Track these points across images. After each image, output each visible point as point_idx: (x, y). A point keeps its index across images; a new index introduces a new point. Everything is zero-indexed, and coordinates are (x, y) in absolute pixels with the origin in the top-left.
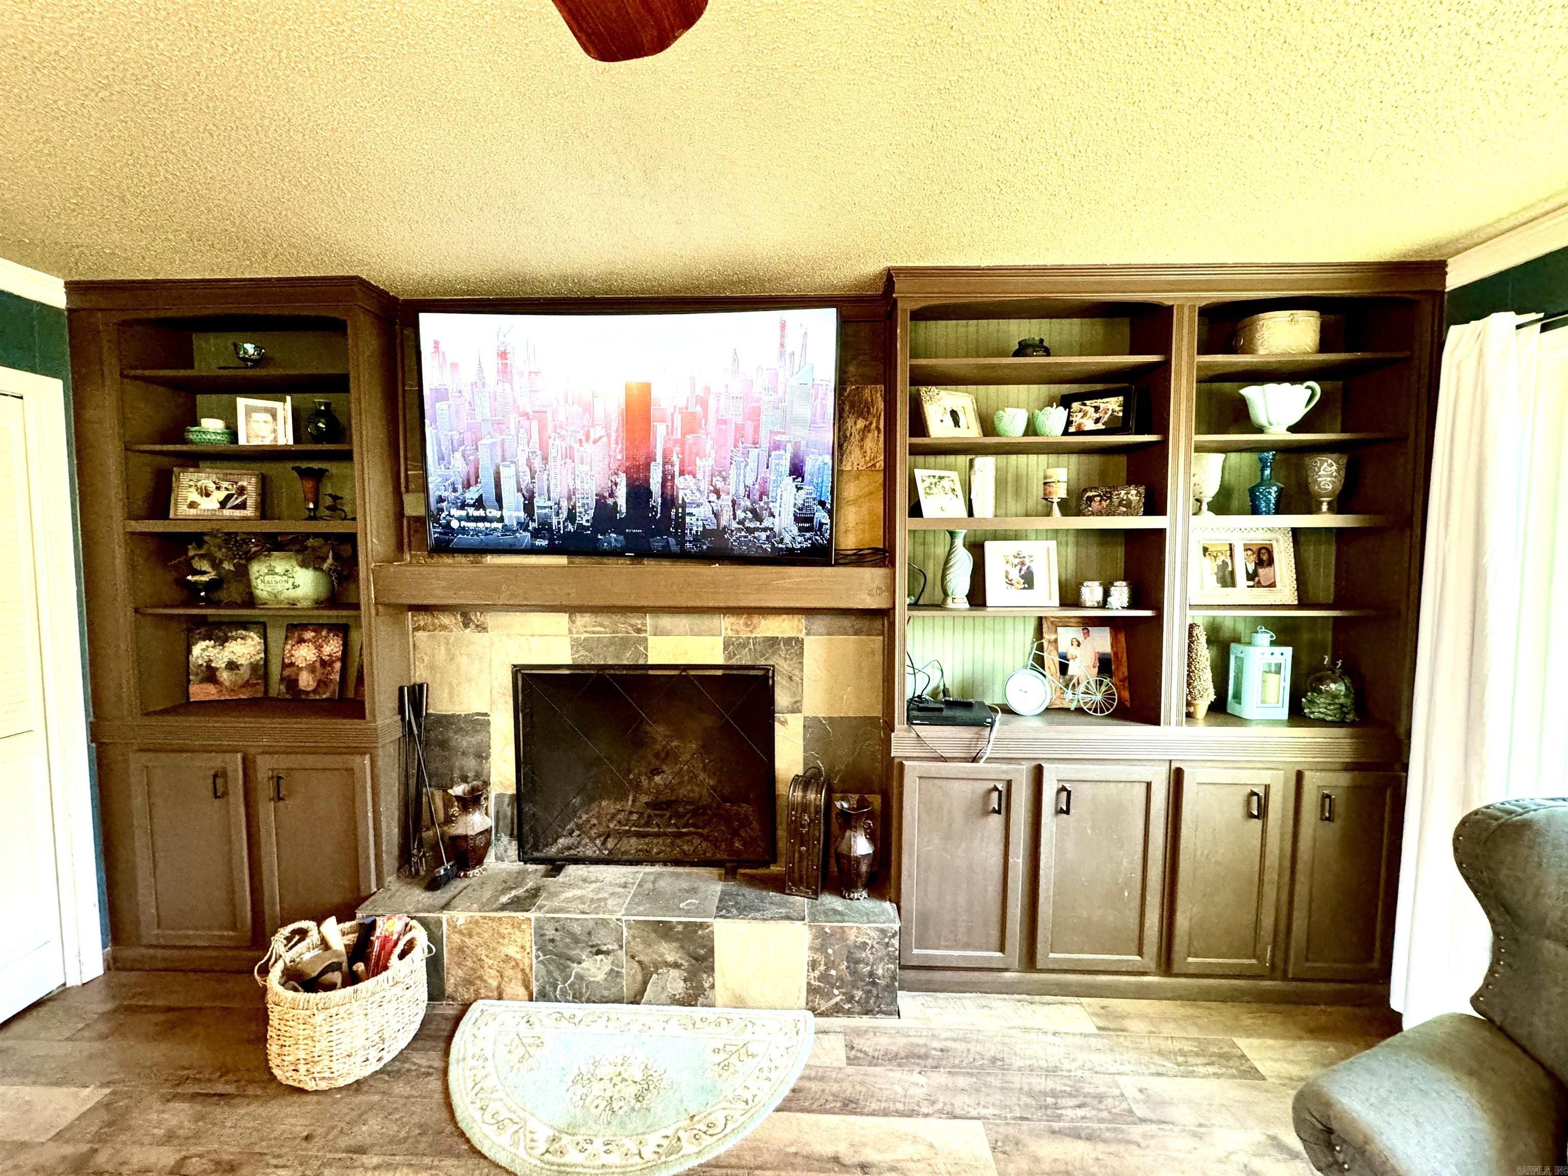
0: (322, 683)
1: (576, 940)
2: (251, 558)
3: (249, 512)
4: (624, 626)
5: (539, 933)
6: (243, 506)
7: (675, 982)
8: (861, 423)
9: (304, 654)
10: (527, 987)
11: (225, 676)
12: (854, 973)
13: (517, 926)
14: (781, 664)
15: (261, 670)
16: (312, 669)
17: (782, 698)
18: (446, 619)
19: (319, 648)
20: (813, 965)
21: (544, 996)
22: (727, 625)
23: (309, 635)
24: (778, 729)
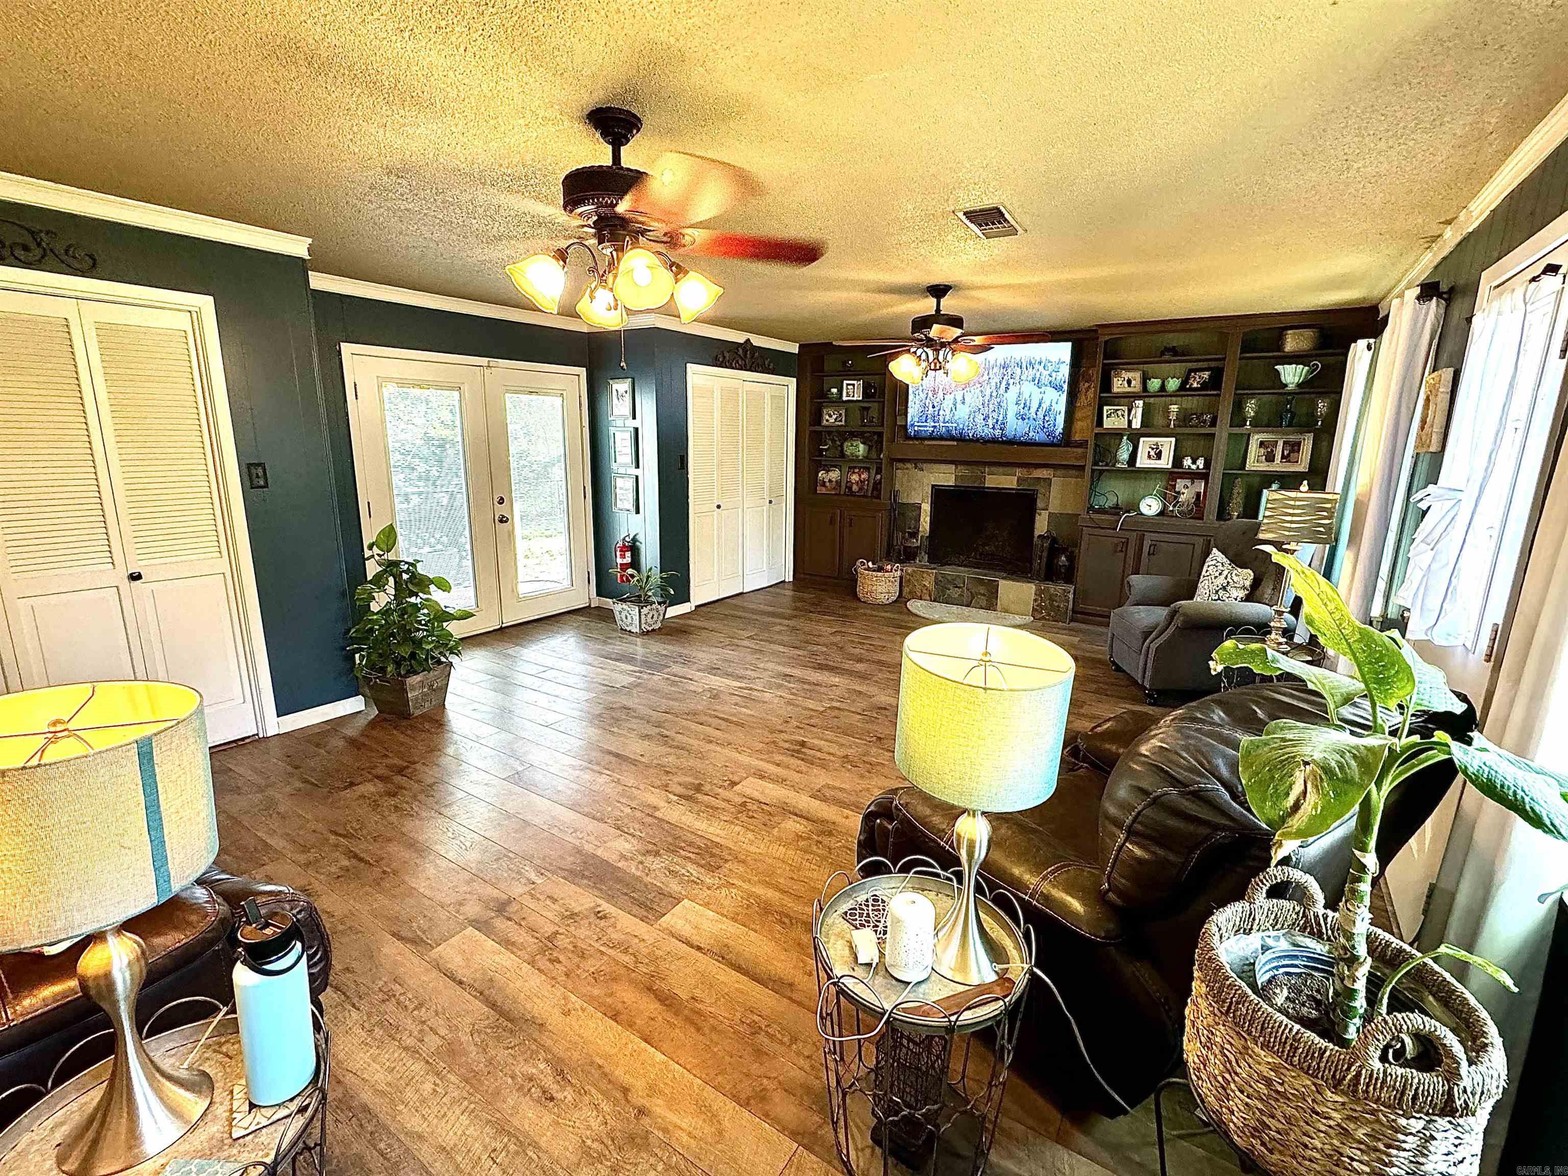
0: (861, 489)
1: (949, 582)
2: (846, 440)
3: (843, 423)
4: (977, 470)
5: (936, 578)
6: (841, 421)
7: (983, 601)
8: (1087, 385)
9: (855, 478)
10: (930, 596)
11: (828, 484)
12: (1051, 605)
13: (928, 574)
14: (1041, 490)
15: (838, 483)
16: (857, 483)
17: (1040, 504)
18: (909, 465)
19: (860, 476)
20: (1035, 600)
21: (934, 601)
22: (1018, 472)
23: (857, 470)
24: (1037, 517)
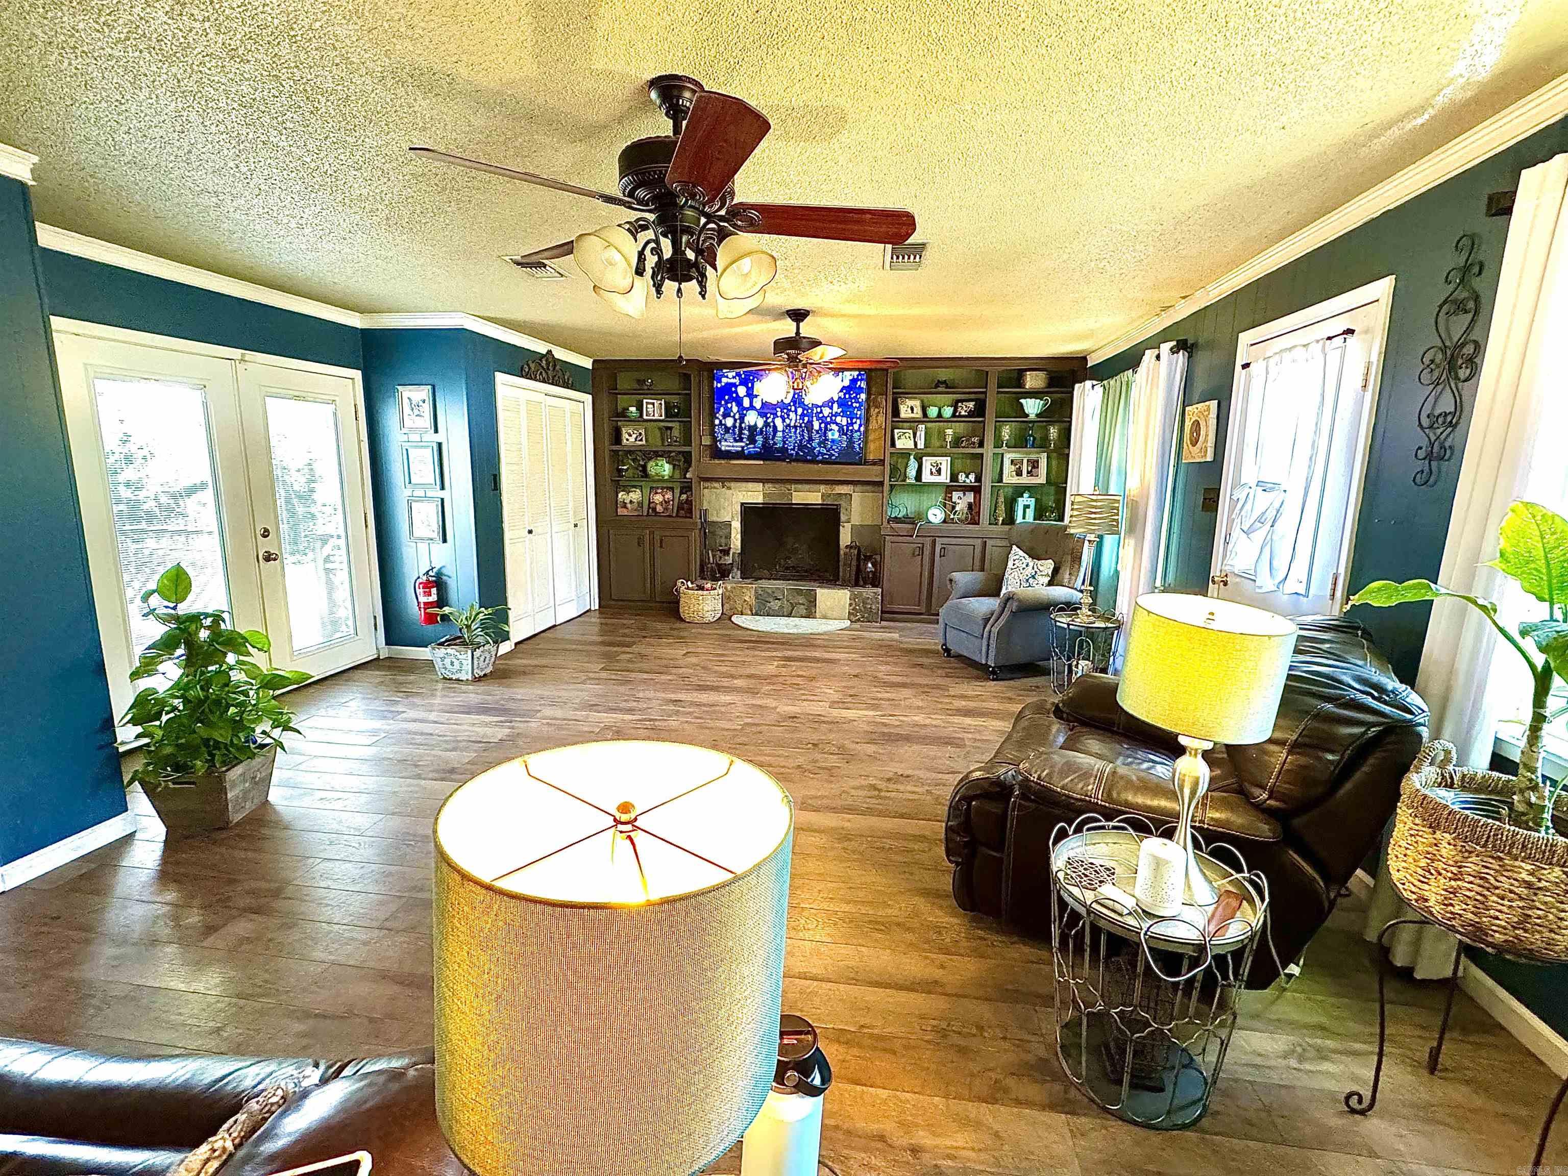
0: (666, 509)
1: (768, 595)
2: (650, 459)
3: (644, 442)
4: (783, 488)
5: (756, 592)
6: (641, 440)
7: (802, 610)
8: (877, 410)
9: (658, 498)
10: (751, 611)
11: (629, 506)
12: (865, 608)
13: (747, 588)
14: (843, 504)
15: (640, 504)
16: (661, 504)
17: (843, 517)
18: (716, 485)
19: (664, 496)
20: (850, 605)
21: (757, 614)
22: (823, 488)
23: (659, 491)
24: (841, 528)
